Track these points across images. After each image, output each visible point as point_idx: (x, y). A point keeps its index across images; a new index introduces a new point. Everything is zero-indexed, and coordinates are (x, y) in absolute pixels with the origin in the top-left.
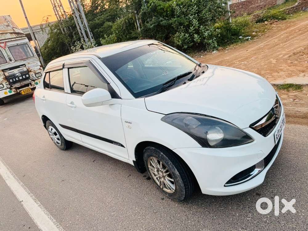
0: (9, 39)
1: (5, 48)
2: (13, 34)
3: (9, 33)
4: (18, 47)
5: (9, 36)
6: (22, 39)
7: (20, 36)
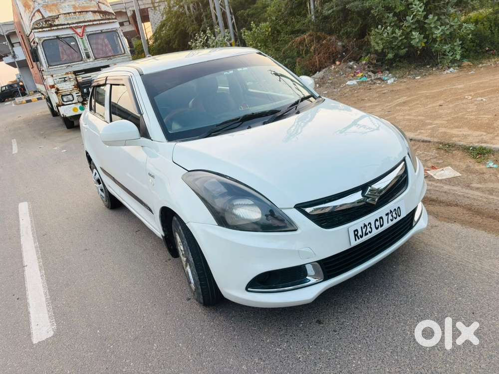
0: (90, 21)
1: (82, 36)
2: (97, 14)
3: (92, 11)
4: (102, 36)
5: (90, 16)
6: (110, 22)
7: (107, 17)
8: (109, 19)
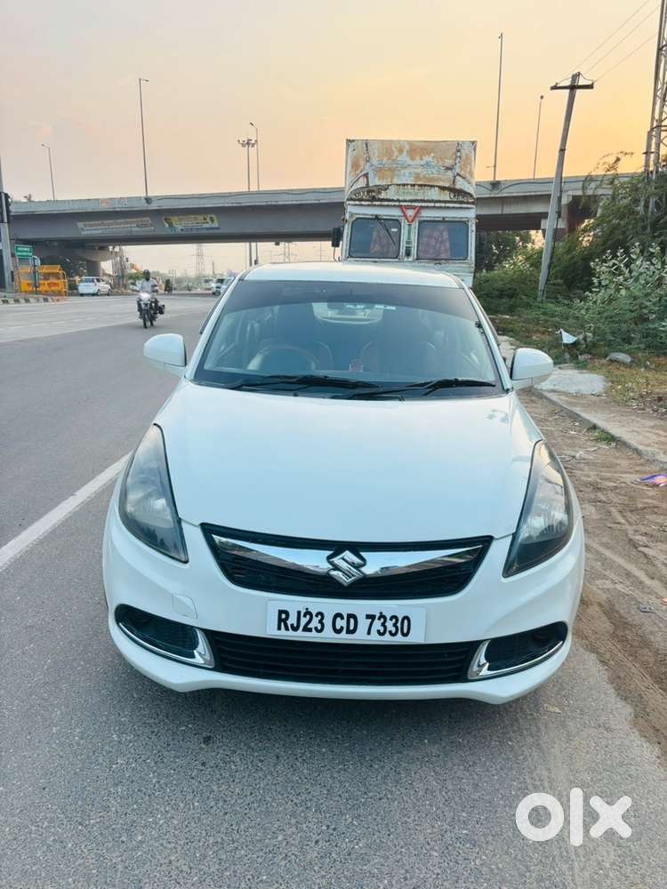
0: (432, 201)
1: (412, 221)
5: (434, 194)
8: (462, 202)
